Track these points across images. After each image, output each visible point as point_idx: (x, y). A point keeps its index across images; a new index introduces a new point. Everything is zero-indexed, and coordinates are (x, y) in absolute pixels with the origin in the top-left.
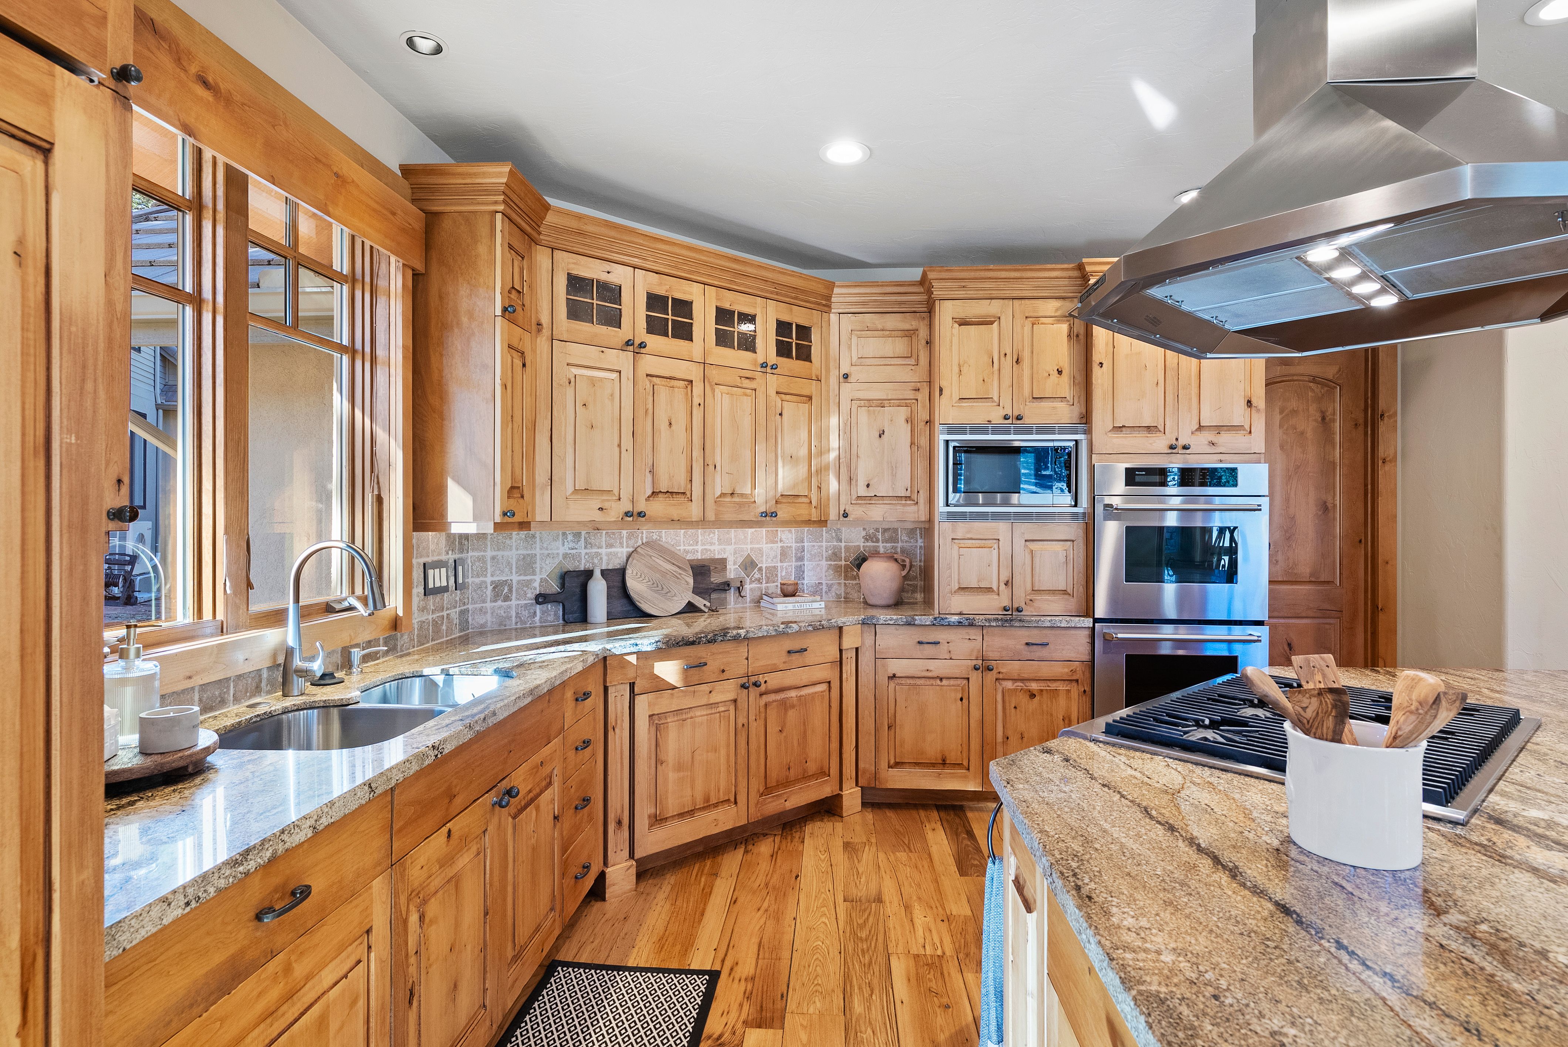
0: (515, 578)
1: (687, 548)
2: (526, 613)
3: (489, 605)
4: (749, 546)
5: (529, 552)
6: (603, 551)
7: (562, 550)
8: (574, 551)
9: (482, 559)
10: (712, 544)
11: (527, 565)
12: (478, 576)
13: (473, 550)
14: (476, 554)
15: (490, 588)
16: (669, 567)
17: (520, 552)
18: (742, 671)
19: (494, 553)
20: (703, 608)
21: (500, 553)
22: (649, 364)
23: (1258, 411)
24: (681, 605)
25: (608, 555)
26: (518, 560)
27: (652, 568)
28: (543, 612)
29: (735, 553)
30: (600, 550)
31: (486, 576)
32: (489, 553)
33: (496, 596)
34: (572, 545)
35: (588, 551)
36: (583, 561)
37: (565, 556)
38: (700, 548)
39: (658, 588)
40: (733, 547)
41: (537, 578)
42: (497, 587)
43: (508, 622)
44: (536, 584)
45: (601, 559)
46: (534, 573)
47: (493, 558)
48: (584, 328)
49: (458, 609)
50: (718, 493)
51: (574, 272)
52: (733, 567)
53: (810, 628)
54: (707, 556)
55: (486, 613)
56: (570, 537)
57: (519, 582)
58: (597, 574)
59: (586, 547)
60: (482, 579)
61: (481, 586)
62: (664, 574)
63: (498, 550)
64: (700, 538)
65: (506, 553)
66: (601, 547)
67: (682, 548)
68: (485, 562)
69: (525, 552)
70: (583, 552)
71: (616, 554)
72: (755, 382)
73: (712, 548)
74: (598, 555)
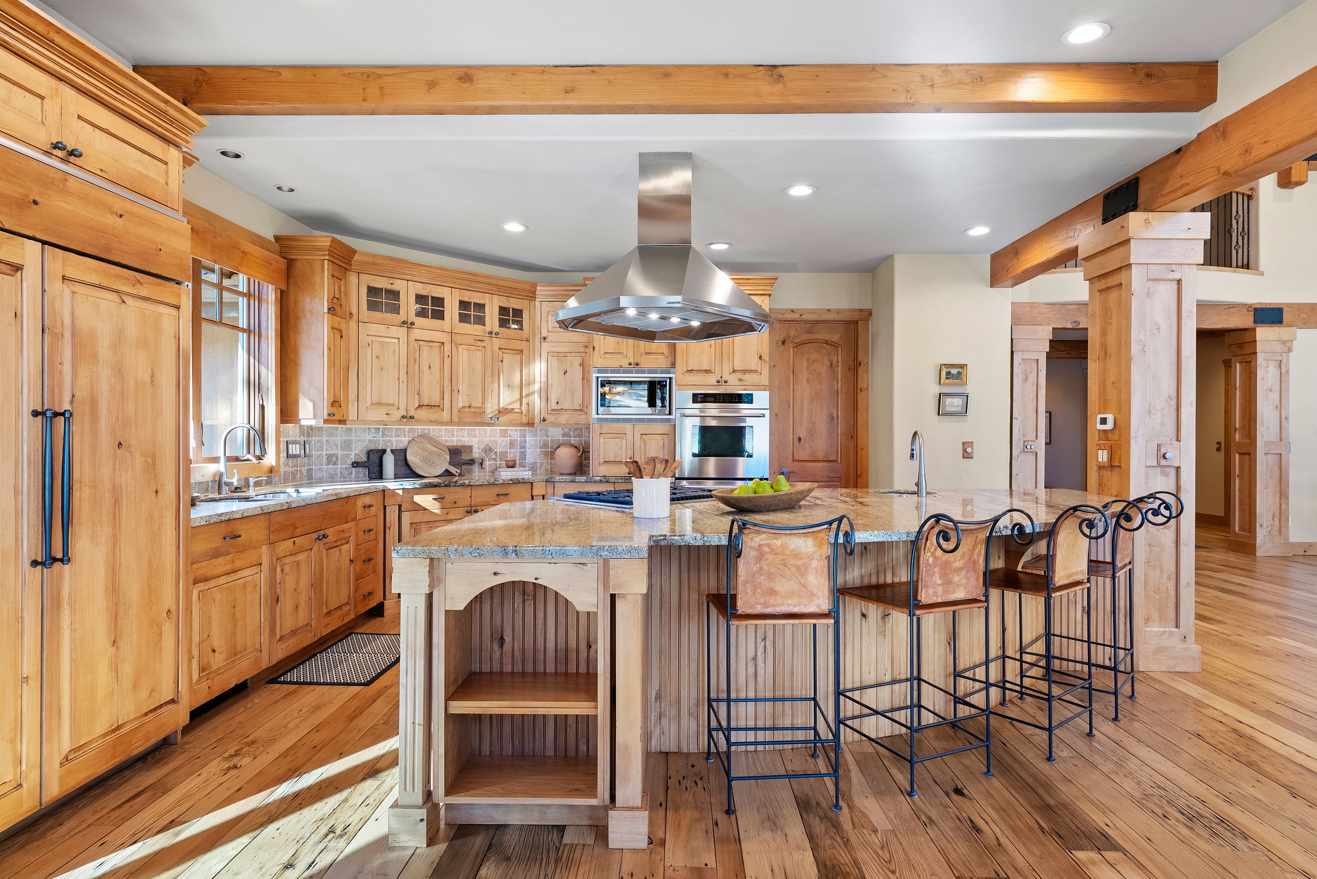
0: (340, 453)
1: (447, 439)
2: (346, 472)
3: (324, 467)
4: (488, 439)
5: (348, 438)
6: (394, 439)
7: (368, 438)
8: (375, 439)
9: (320, 442)
10: (463, 437)
11: (347, 445)
12: (318, 451)
13: (315, 436)
14: (317, 438)
15: (325, 457)
16: (434, 449)
17: (342, 438)
18: (468, 503)
19: (328, 438)
20: (455, 473)
21: (331, 439)
22: (417, 333)
23: (765, 362)
24: (441, 471)
25: (396, 441)
26: (341, 443)
27: (422, 449)
28: (356, 472)
29: (479, 442)
30: (391, 439)
31: (323, 451)
32: (325, 438)
33: (329, 462)
34: (374, 435)
35: (384, 439)
36: (381, 444)
37: (370, 441)
38: (455, 439)
39: (426, 460)
40: (477, 439)
41: (353, 453)
42: (329, 457)
43: (335, 477)
44: (353, 457)
45: (392, 443)
46: (351, 450)
47: (327, 441)
48: (377, 315)
49: (306, 468)
50: (461, 406)
51: (371, 285)
52: (477, 451)
53: (511, 482)
54: (460, 444)
55: (322, 471)
56: (373, 431)
57: (342, 455)
58: (389, 451)
59: (382, 437)
60: (320, 452)
61: (319, 456)
62: (431, 453)
63: (330, 437)
64: (455, 433)
65: (334, 439)
66: (392, 437)
67: (444, 438)
68: (322, 443)
69: (346, 438)
70: (381, 439)
71: (401, 441)
72: (484, 342)
73: (463, 439)
74: (390, 441)
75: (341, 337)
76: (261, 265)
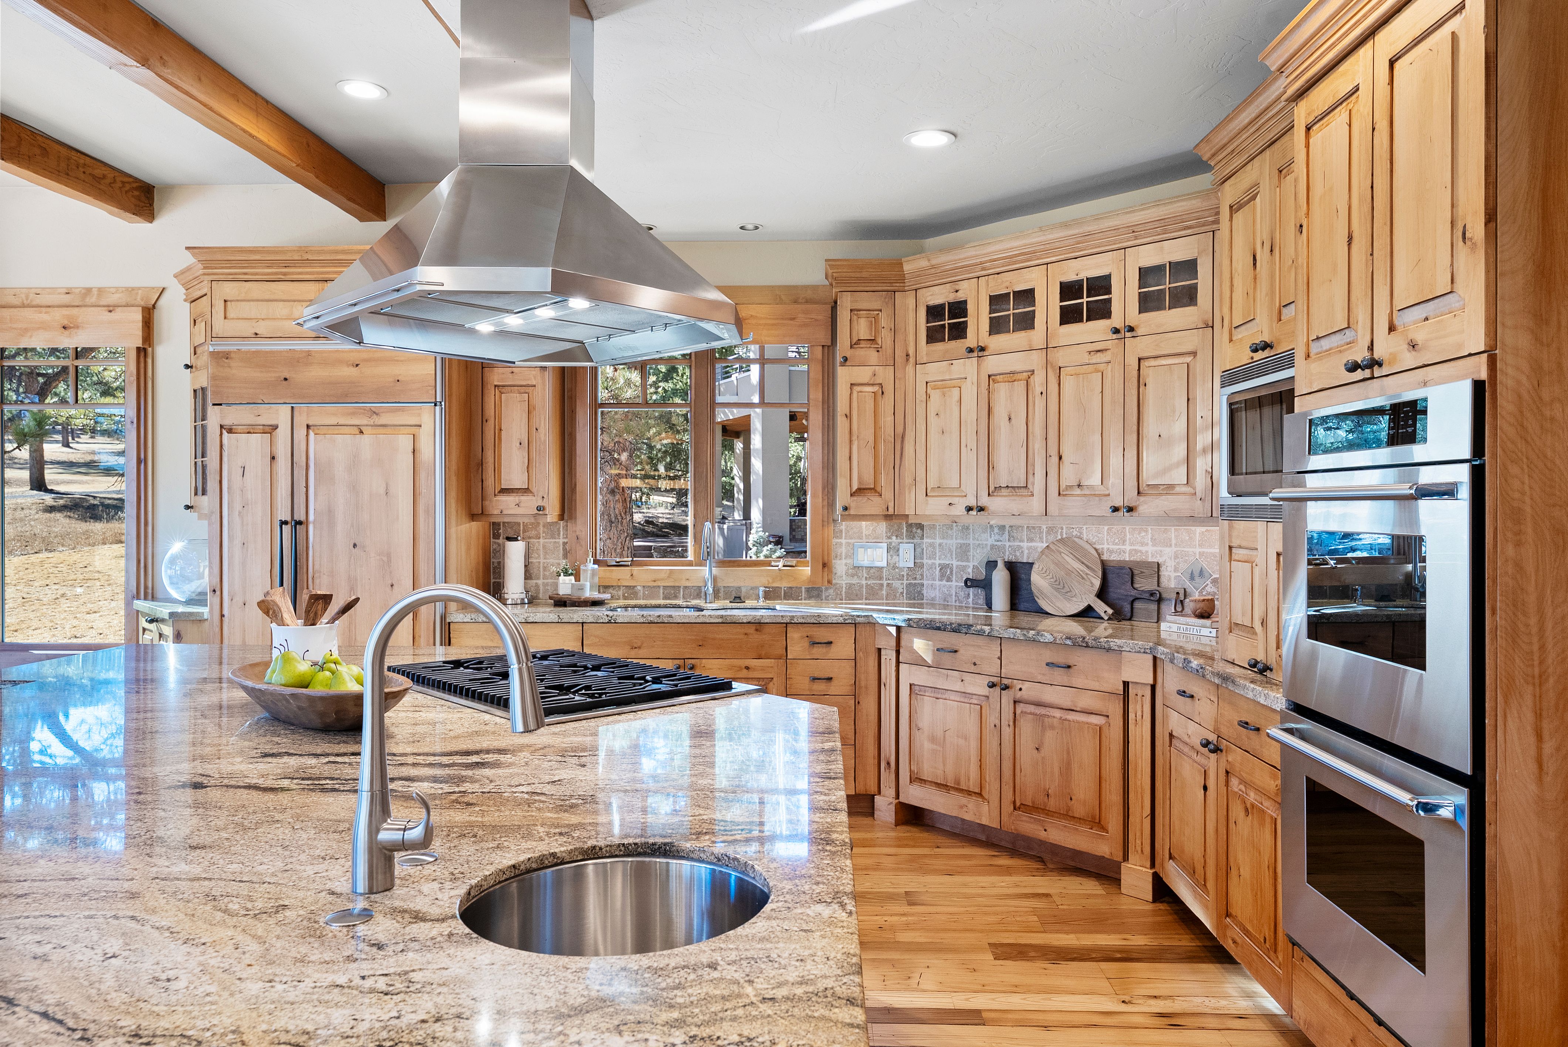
0: (955, 563)
1: (1111, 547)
2: (962, 594)
3: (937, 583)
4: (1198, 550)
5: (965, 542)
6: (1025, 545)
7: (991, 541)
8: (999, 543)
10: (1143, 544)
11: (964, 553)
12: (930, 558)
13: (927, 537)
14: (929, 541)
15: (938, 569)
16: (1077, 565)
17: (959, 541)
18: (995, 670)
19: (941, 541)
20: (1103, 615)
21: (945, 541)
24: (1080, 607)
25: (1029, 548)
26: (957, 548)
27: (1057, 564)
28: (975, 595)
29: (1176, 557)
30: (1021, 544)
31: (935, 559)
32: (938, 541)
33: (942, 577)
34: (997, 537)
35: (1011, 544)
36: (1007, 553)
37: (992, 547)
38: (1128, 548)
39: (1061, 587)
40: (1174, 549)
41: (971, 565)
42: (943, 568)
43: (949, 599)
44: (970, 570)
45: (1022, 552)
46: (968, 560)
47: (940, 545)
48: (939, 347)
49: (905, 582)
50: (1066, 485)
51: (930, 303)
52: (1173, 575)
54: (1137, 558)
55: (935, 589)
56: (996, 530)
57: (957, 566)
58: (1000, 565)
59: (1009, 540)
60: (933, 561)
61: (932, 567)
62: (1069, 572)
63: (943, 538)
64: (1128, 536)
65: (949, 542)
66: (1022, 541)
67: (1105, 546)
68: (934, 548)
69: (962, 542)
70: (1008, 544)
71: (1036, 548)
72: (1109, 352)
73: (1144, 549)
74: (1020, 547)
75: (883, 393)
76: (773, 325)
